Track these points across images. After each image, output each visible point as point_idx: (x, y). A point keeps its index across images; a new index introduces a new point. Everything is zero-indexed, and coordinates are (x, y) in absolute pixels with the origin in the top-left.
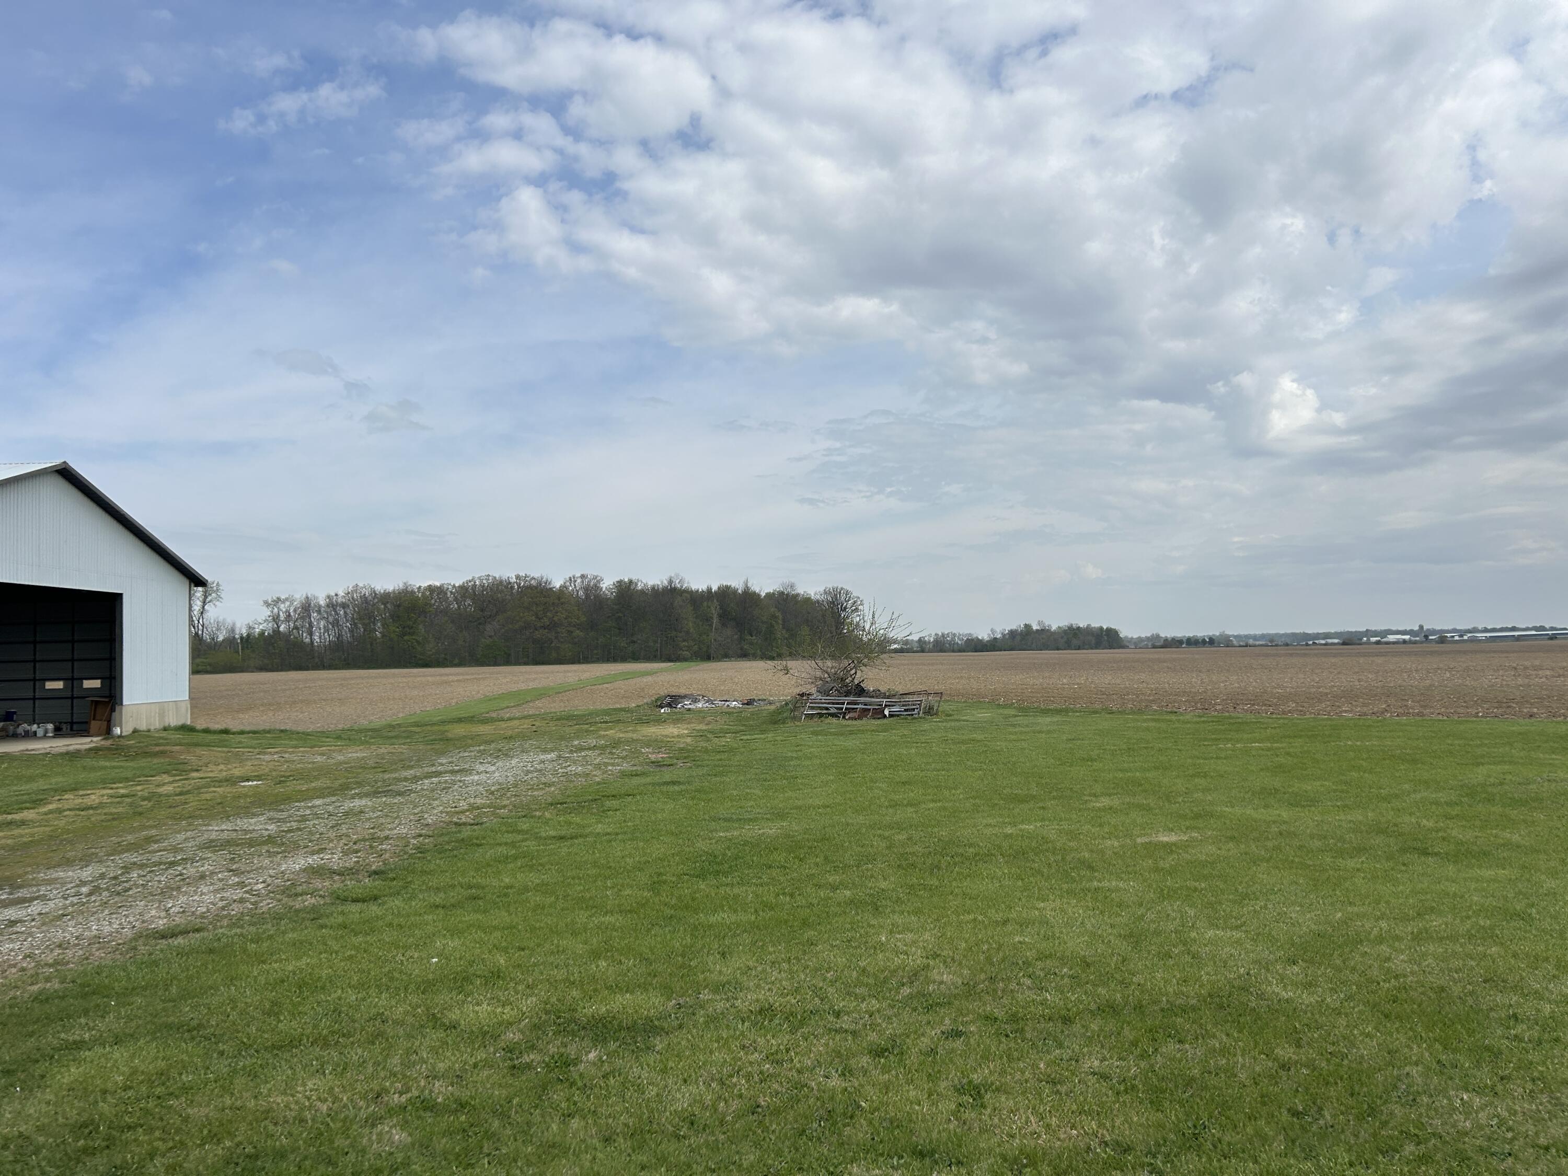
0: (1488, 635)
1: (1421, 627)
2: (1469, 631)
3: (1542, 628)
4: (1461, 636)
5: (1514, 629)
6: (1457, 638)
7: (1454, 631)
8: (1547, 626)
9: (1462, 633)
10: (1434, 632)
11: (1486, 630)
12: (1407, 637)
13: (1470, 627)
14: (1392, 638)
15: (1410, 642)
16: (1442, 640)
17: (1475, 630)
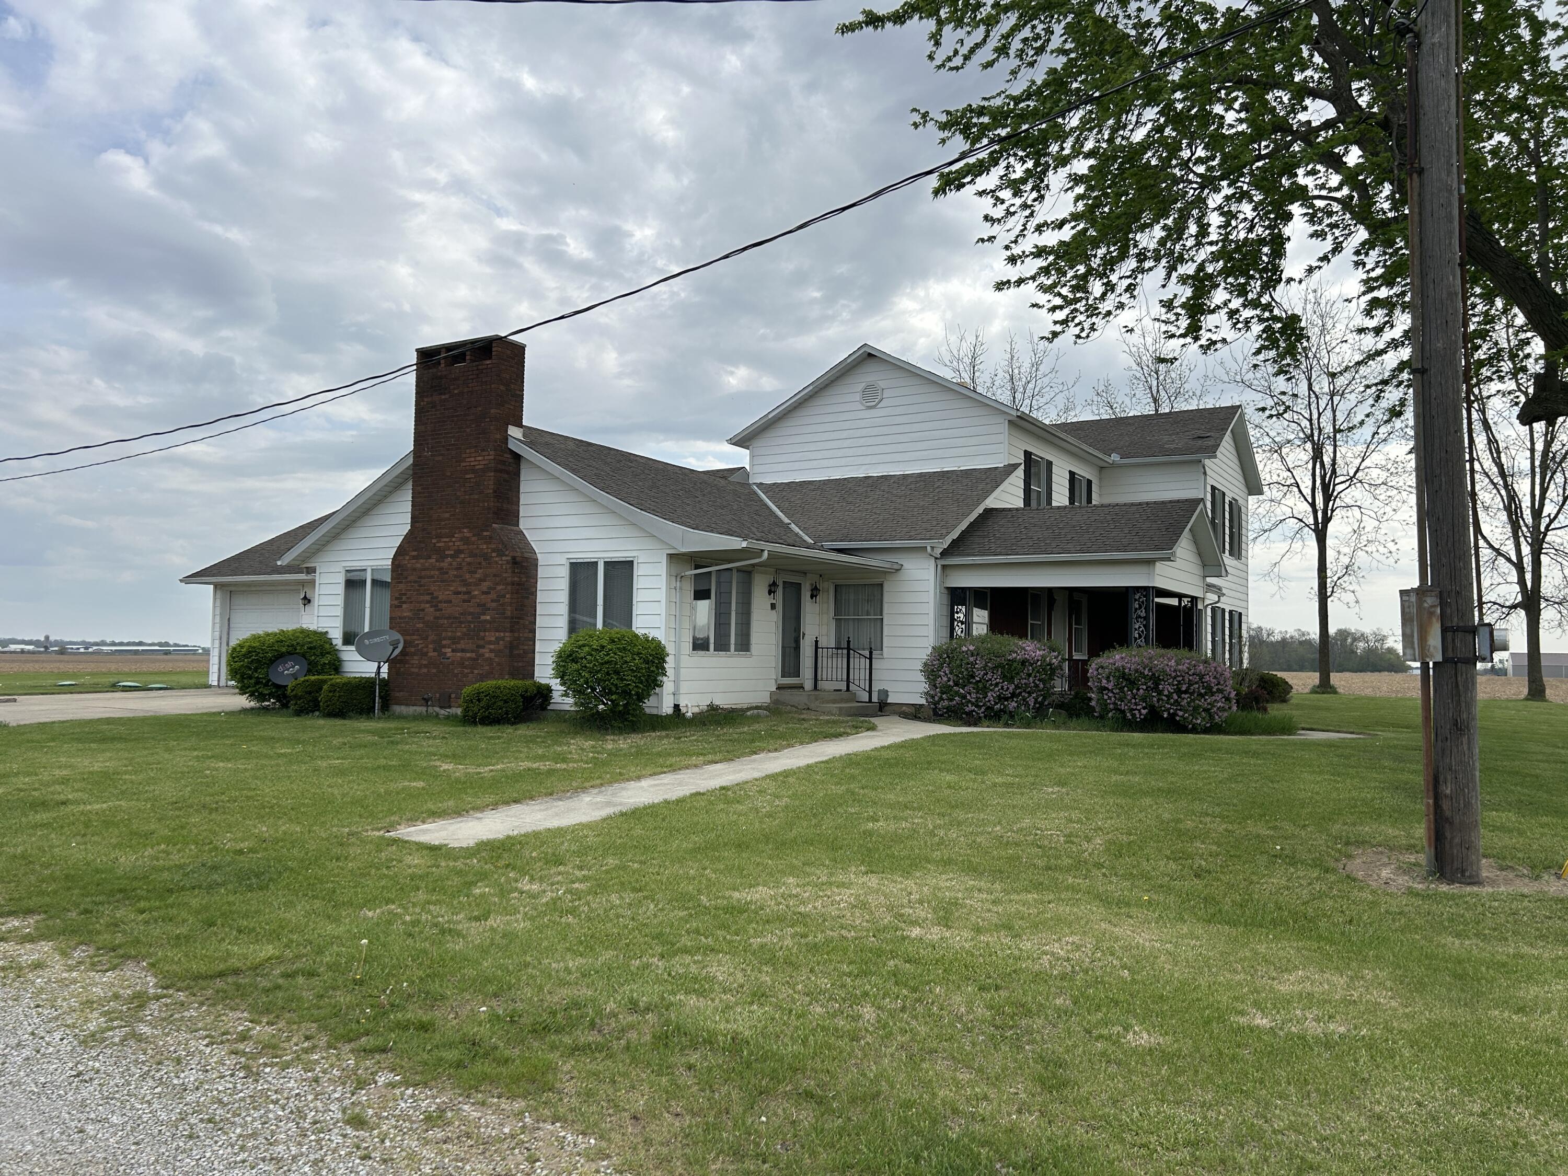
0: (114, 648)
1: (47, 638)
2: (97, 644)
3: (167, 644)
4: (86, 648)
5: (140, 644)
6: (82, 650)
7: (83, 643)
8: (171, 643)
9: (87, 645)
10: (56, 643)
11: (114, 644)
12: (31, 647)
13: (98, 640)
14: (13, 647)
15: (33, 653)
16: (62, 651)
17: (103, 643)
